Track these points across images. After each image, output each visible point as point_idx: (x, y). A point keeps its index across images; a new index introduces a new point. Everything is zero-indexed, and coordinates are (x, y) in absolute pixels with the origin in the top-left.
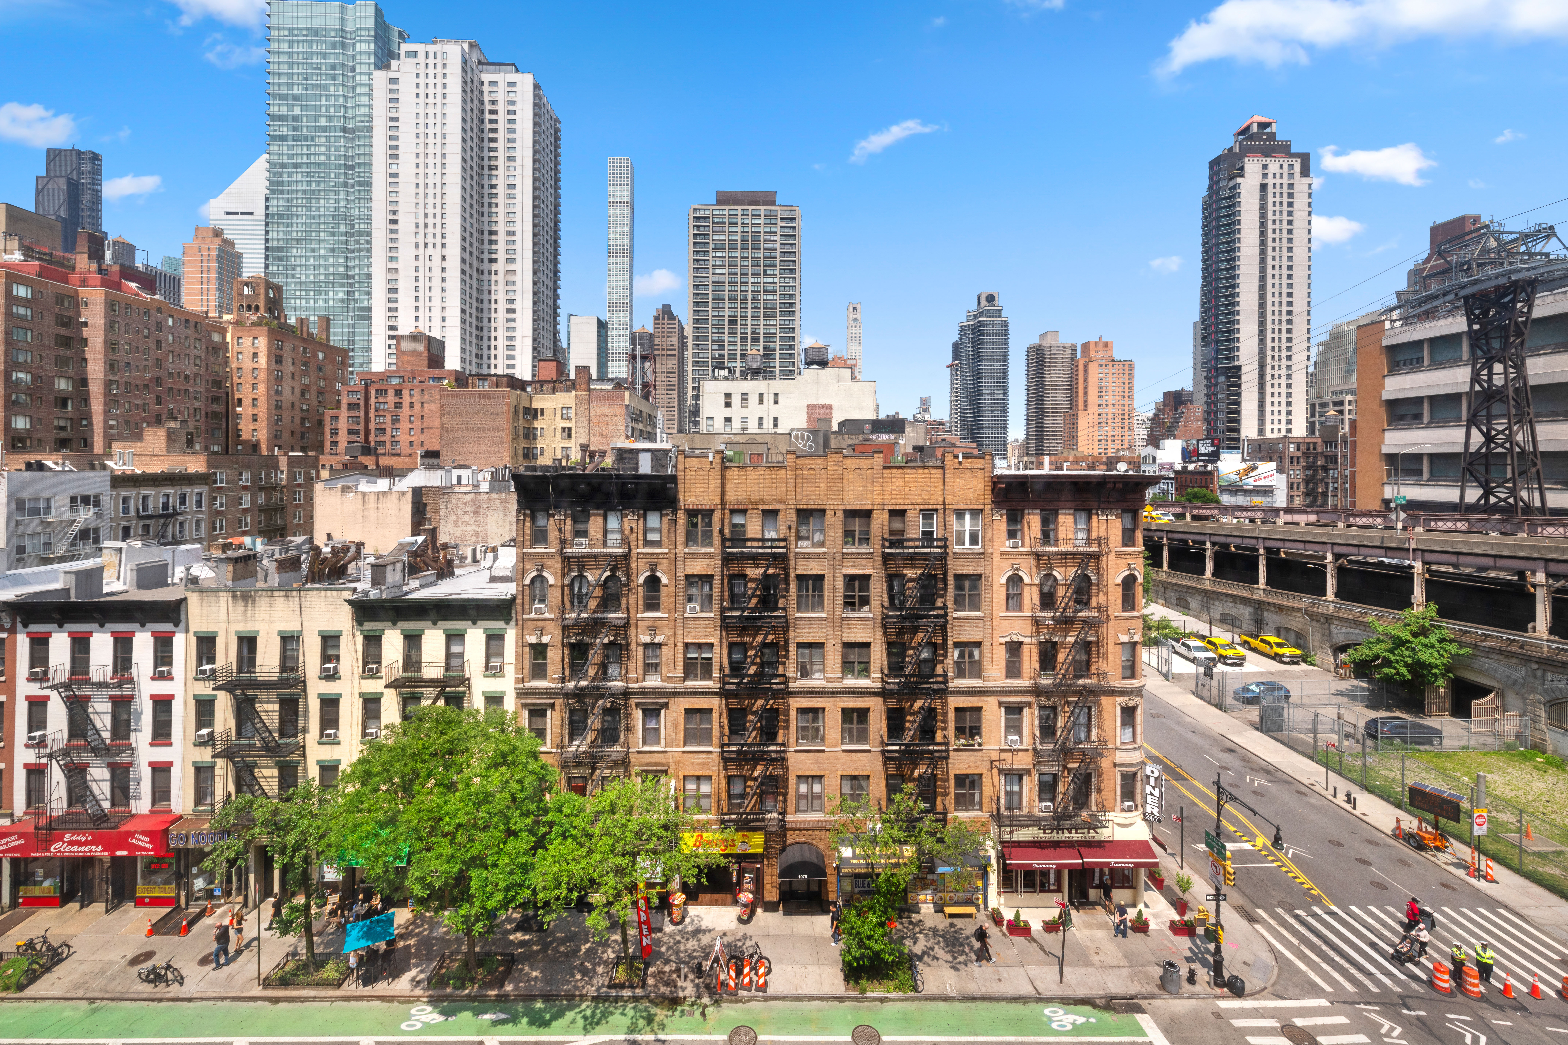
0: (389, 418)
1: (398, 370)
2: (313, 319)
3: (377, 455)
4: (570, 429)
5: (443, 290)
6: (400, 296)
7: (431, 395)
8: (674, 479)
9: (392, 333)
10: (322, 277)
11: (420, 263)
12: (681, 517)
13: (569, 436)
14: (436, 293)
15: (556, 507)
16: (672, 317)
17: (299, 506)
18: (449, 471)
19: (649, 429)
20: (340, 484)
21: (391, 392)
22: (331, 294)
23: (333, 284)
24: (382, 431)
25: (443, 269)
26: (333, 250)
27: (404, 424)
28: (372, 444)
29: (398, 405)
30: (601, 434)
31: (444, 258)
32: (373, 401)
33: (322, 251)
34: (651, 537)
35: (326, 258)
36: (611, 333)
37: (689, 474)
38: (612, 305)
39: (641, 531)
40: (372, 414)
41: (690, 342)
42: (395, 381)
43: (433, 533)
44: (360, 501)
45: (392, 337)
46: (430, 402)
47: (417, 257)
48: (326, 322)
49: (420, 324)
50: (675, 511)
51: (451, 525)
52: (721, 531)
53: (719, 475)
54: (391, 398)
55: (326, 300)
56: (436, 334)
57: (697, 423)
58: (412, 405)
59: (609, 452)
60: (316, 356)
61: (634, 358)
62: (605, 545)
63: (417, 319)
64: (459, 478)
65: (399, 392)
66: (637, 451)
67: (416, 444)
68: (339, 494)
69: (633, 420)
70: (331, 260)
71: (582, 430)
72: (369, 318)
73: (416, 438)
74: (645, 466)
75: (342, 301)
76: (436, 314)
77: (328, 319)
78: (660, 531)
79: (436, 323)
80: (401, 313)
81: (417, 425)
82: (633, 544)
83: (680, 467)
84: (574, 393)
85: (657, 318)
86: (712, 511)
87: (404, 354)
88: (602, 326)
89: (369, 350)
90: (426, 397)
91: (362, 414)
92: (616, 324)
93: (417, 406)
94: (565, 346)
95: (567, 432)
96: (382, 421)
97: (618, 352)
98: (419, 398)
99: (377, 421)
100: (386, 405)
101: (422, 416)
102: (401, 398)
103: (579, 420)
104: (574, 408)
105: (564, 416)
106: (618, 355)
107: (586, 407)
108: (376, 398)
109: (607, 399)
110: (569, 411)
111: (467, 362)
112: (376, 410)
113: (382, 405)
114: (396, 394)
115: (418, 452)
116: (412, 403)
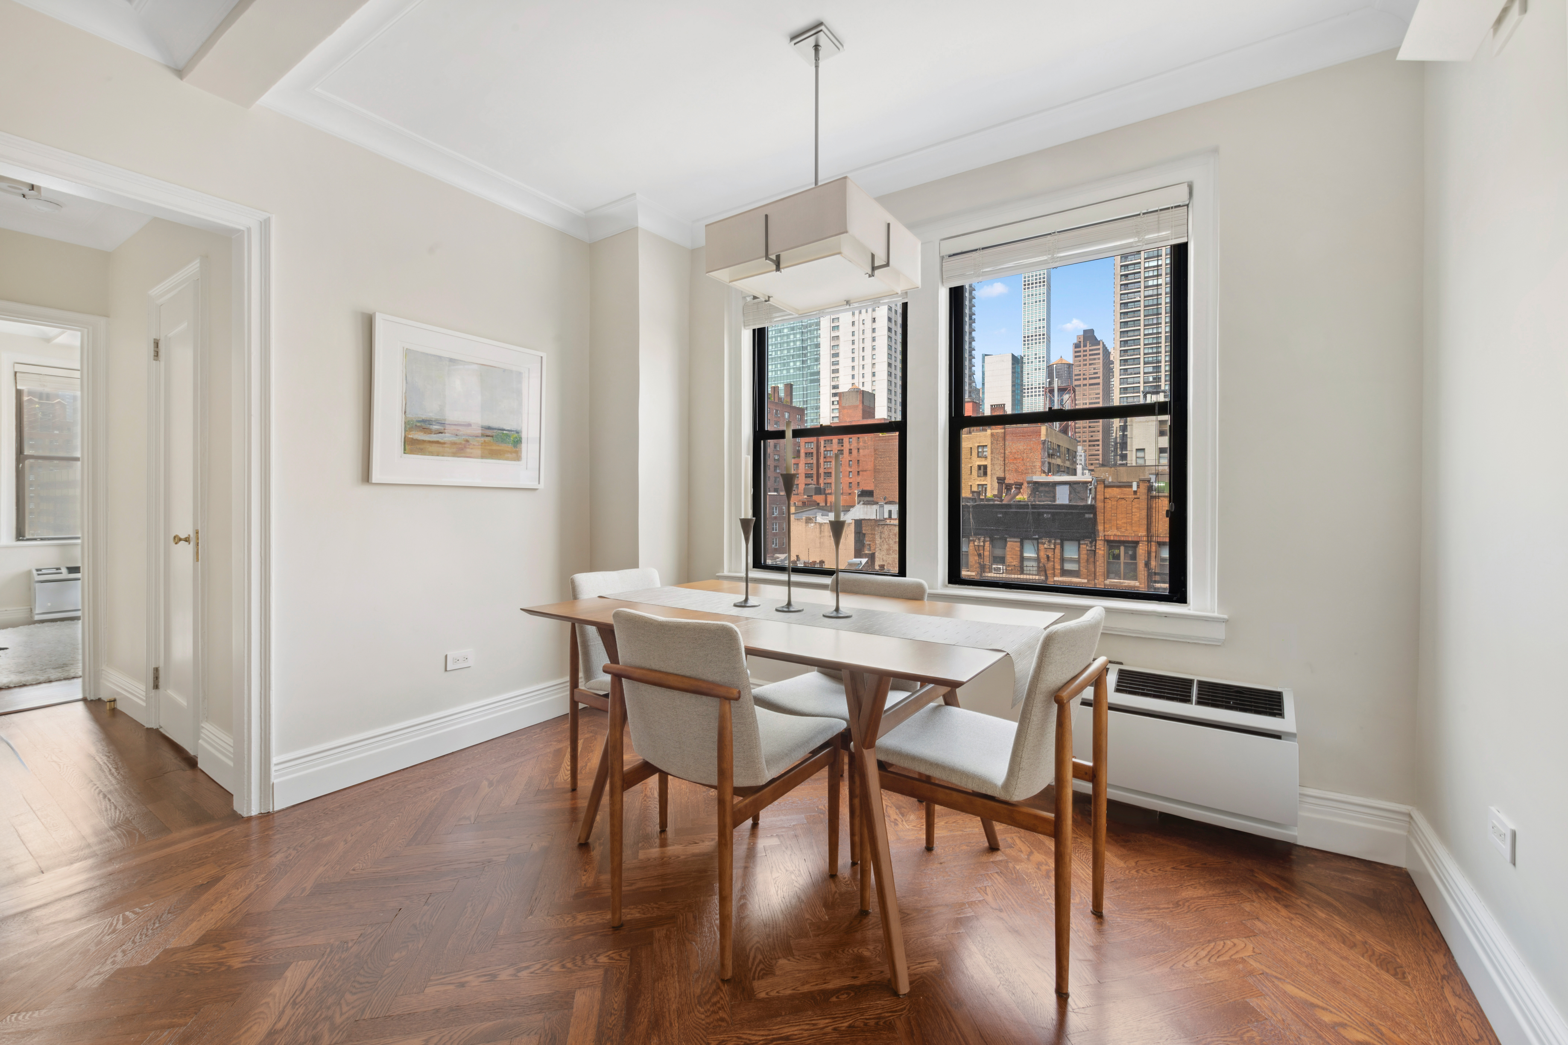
2: (781, 386)
3: (826, 495)
4: (985, 467)
5: (874, 349)
6: (841, 359)
7: (864, 442)
8: (1092, 509)
9: (834, 391)
10: (786, 352)
11: (856, 328)
12: (1101, 549)
13: (985, 474)
14: (868, 352)
15: (976, 534)
16: (1096, 342)
17: (775, 535)
18: (882, 506)
19: (1068, 464)
20: (804, 516)
21: (835, 442)
22: (792, 364)
23: (793, 356)
24: (828, 474)
25: (874, 330)
26: (793, 329)
27: (845, 468)
28: (822, 486)
29: (841, 452)
30: (1016, 471)
31: (874, 320)
32: (822, 449)
33: (786, 331)
34: (1068, 566)
35: (788, 336)
36: (1026, 368)
37: (1109, 504)
38: (1027, 339)
39: (1057, 560)
40: (822, 460)
41: (1117, 367)
43: (872, 557)
44: (818, 530)
45: (835, 395)
46: (864, 448)
47: (853, 323)
48: (789, 387)
49: (856, 381)
50: (1094, 540)
51: (884, 553)
52: (1147, 564)
53: (1144, 505)
54: (835, 446)
55: (788, 370)
56: (868, 388)
57: (1124, 457)
58: (850, 452)
59: (1025, 485)
60: (784, 416)
61: (1051, 391)
62: (1022, 572)
63: (853, 377)
64: (890, 512)
65: (841, 441)
66: (1055, 484)
67: (854, 485)
68: (804, 524)
69: (1050, 456)
70: (792, 337)
71: (997, 468)
72: (818, 380)
73: (855, 479)
74: (1063, 497)
75: (799, 369)
76: (868, 371)
77: (791, 386)
78: (1078, 561)
79: (868, 378)
80: (841, 374)
81: (855, 469)
82: (1049, 572)
83: (1100, 497)
84: (989, 432)
85: (1077, 346)
86: (1136, 543)
87: (844, 408)
88: (1017, 362)
89: (818, 408)
90: (861, 444)
91: (815, 461)
92: (1033, 357)
93: (855, 452)
94: (979, 386)
95: (983, 470)
96: (829, 466)
97: (1034, 387)
98: (856, 445)
99: (826, 466)
100: (832, 452)
101: (858, 461)
102: (842, 446)
103: (994, 457)
104: (989, 446)
105: (980, 454)
106: (1034, 390)
107: (1001, 444)
108: (825, 447)
109: (1023, 436)
110: (985, 450)
111: (893, 410)
112: (825, 457)
113: (829, 452)
114: (839, 443)
115: (856, 491)
116: (850, 450)
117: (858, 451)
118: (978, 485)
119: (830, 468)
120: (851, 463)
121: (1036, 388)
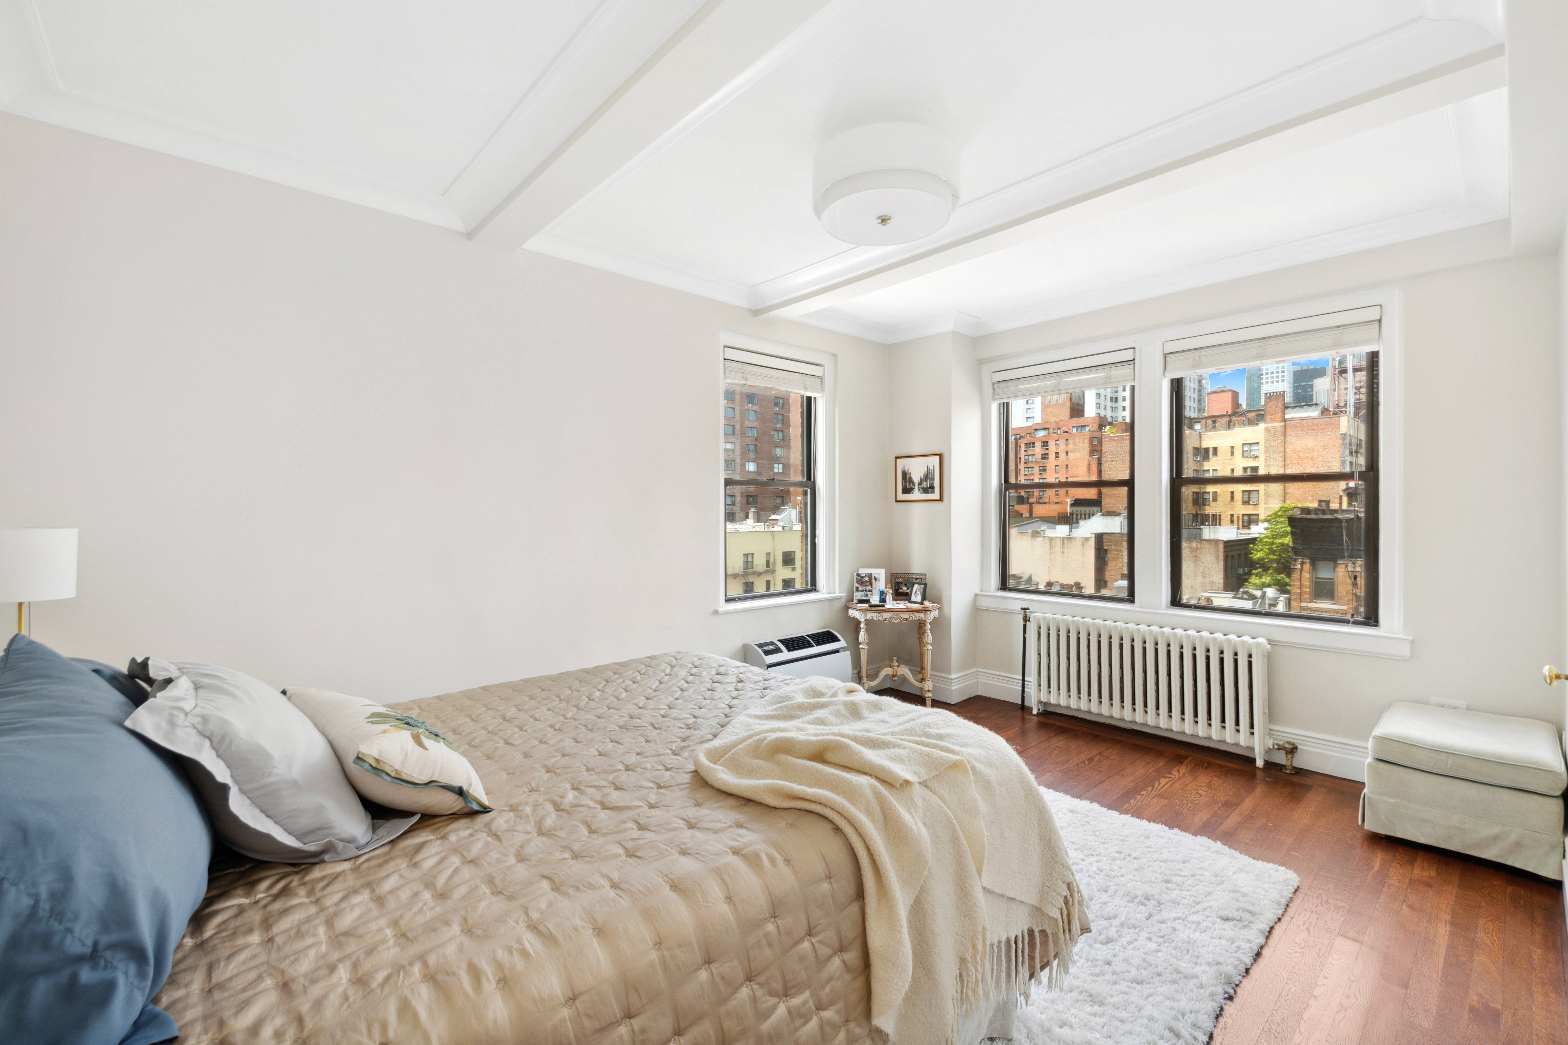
0: (1036, 470)
1: (1043, 423)
3: (1031, 504)
7: (1075, 444)
20: (1026, 529)
21: (1038, 445)
27: (1050, 474)
29: (1045, 457)
32: (1022, 454)
40: (1022, 466)
42: (1041, 434)
46: (1074, 451)
54: (1038, 450)
58: (1057, 455)
61: (1343, 371)
65: (1045, 444)
68: (1030, 538)
84: (1262, 426)
87: (1047, 406)
90: (1071, 446)
93: (1062, 456)
96: (1030, 472)
97: (1269, 372)
98: (1064, 447)
99: (1026, 473)
100: (1034, 457)
101: (1067, 465)
102: (1047, 449)
103: (1270, 458)
104: (1262, 443)
105: (1246, 454)
106: (1269, 376)
107: (1280, 441)
108: (1026, 451)
109: (1312, 430)
110: (1252, 448)
111: (1102, 407)
112: (1025, 463)
113: (1030, 457)
114: (1043, 446)
115: (1069, 500)
116: (1057, 453)
117: (1067, 455)
118: (1244, 491)
119: (1032, 474)
120: (1057, 468)
121: (1272, 373)
